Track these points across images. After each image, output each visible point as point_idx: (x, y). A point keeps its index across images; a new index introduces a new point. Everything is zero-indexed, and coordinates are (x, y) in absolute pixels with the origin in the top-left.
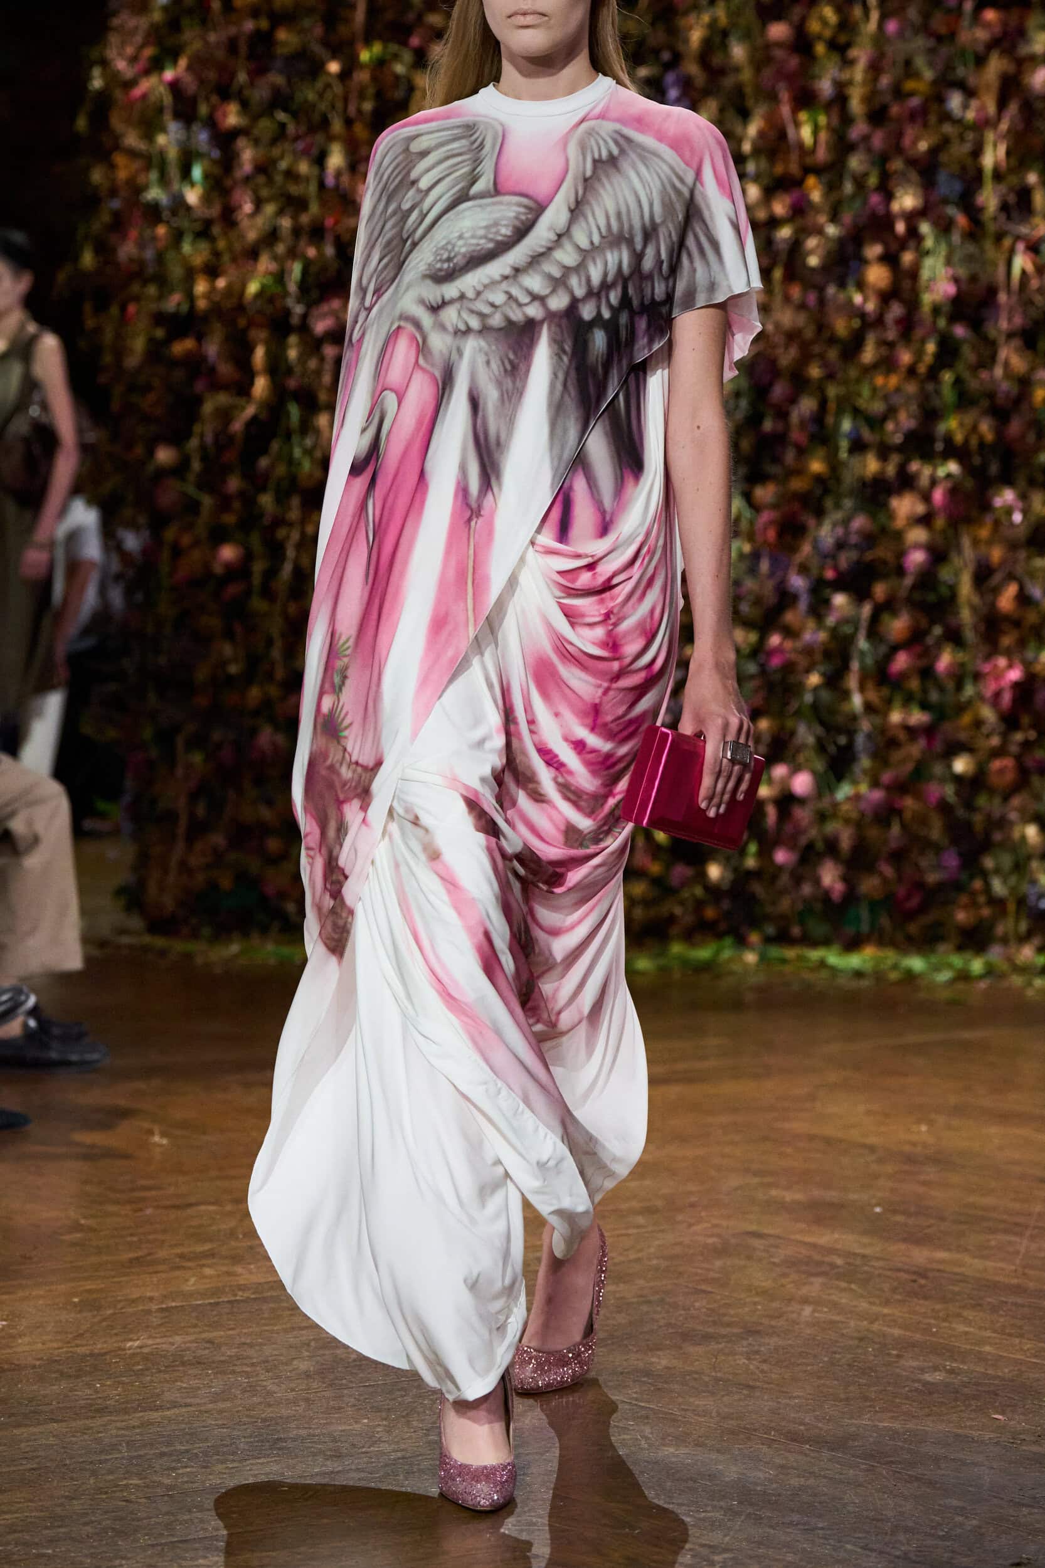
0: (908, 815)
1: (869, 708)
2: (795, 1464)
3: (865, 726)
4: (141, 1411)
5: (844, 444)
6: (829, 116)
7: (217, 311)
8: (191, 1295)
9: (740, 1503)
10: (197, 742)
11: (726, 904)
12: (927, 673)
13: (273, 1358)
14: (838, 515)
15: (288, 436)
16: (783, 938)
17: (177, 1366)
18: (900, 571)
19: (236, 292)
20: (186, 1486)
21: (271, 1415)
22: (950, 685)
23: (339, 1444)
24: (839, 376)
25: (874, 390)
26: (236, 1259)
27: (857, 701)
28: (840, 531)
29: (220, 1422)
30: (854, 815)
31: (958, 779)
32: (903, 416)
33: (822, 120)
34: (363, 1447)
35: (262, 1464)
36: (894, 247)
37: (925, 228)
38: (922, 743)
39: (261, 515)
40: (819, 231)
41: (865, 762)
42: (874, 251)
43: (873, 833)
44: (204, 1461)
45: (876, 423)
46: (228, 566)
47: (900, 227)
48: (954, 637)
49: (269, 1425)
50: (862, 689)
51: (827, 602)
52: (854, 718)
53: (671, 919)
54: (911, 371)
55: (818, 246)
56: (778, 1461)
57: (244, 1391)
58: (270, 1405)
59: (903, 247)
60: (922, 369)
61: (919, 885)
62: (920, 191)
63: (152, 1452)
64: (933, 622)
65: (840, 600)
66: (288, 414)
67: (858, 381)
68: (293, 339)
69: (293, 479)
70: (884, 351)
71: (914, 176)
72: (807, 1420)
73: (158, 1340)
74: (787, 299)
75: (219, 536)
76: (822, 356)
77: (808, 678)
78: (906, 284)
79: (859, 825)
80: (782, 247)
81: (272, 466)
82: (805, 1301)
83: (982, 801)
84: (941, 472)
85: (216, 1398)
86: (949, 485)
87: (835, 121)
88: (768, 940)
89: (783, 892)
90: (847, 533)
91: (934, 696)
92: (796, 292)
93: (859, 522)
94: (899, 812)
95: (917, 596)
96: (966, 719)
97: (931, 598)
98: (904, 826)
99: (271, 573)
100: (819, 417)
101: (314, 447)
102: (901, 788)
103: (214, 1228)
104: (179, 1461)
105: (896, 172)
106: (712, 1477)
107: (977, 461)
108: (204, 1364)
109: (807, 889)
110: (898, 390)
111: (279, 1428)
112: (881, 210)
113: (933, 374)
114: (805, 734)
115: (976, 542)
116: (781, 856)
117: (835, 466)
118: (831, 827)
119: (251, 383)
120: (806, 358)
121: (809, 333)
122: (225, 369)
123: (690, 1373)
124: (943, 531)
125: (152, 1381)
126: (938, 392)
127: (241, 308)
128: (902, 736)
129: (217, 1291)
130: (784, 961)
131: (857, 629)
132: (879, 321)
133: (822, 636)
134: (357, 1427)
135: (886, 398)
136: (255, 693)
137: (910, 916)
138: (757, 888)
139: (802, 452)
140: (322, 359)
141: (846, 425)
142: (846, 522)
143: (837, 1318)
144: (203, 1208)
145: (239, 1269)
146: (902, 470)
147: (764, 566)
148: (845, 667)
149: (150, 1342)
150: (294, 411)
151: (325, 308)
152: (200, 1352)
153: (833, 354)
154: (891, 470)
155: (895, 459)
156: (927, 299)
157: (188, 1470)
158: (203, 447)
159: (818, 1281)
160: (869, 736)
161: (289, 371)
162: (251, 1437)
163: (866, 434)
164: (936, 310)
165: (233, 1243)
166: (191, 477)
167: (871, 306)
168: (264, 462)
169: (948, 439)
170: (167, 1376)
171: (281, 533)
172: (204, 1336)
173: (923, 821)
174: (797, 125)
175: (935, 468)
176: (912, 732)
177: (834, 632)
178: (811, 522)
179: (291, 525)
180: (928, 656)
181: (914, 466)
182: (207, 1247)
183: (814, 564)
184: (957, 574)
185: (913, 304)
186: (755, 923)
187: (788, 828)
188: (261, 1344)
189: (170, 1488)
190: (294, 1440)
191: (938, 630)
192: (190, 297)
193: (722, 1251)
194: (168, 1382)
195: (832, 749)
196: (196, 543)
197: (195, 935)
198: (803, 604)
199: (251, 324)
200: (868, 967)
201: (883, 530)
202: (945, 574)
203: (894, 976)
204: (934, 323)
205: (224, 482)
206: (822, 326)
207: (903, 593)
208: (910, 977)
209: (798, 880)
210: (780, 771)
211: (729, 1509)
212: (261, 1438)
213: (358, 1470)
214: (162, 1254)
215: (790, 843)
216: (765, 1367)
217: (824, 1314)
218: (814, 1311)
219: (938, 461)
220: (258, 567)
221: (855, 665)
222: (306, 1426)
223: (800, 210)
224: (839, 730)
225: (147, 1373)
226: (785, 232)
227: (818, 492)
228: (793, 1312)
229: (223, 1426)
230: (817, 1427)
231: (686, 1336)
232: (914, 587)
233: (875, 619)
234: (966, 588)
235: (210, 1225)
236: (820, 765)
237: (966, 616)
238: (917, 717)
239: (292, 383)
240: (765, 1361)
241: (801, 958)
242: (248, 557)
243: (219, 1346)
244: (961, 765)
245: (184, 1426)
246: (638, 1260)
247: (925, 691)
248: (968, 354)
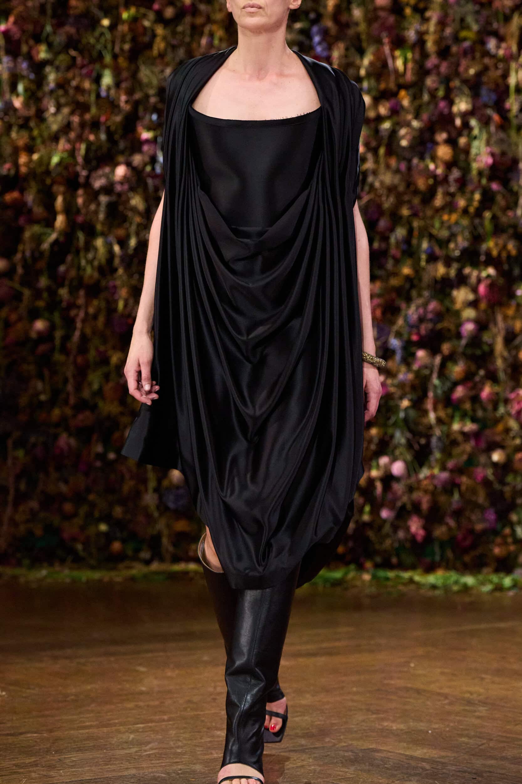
0: (463, 488)
1: (439, 421)
3: (437, 432)
5: (424, 257)
6: (413, 53)
7: (32, 174)
10: (21, 443)
11: (351, 544)
12: (475, 399)
14: (420, 301)
15: (78, 252)
16: (387, 565)
18: (459, 336)
19: (45, 162)
22: (490, 407)
24: (421, 214)
25: (442, 223)
26: (51, 767)
27: (432, 416)
28: (421, 311)
30: (431, 488)
31: (495, 465)
32: (460, 239)
33: (409, 55)
36: (454, 134)
37: (473, 122)
38: (472, 443)
39: (61, 301)
40: (408, 124)
41: (437, 455)
42: (442, 136)
43: (442, 499)
45: (443, 243)
46: (39, 333)
47: (458, 122)
48: (492, 377)
50: (435, 409)
51: (413, 355)
52: (430, 427)
54: (465, 211)
55: (407, 134)
59: (460, 134)
60: (472, 210)
61: (471, 531)
62: (469, 100)
64: (479, 368)
65: (421, 353)
66: (78, 239)
67: (432, 218)
68: (80, 192)
69: (80, 279)
70: (448, 199)
71: (466, 90)
74: (388, 166)
75: (34, 315)
76: (409, 202)
77: (402, 403)
78: (462, 157)
79: (433, 494)
80: (385, 134)
81: (67, 271)
83: (510, 478)
84: (484, 274)
86: (489, 282)
87: (417, 56)
88: (377, 566)
89: (387, 536)
90: (426, 312)
91: (480, 413)
92: (393, 162)
93: (433, 305)
94: (458, 486)
95: (469, 351)
96: (500, 427)
97: (478, 352)
98: (461, 495)
99: (66, 338)
100: (408, 240)
101: (94, 258)
102: (459, 470)
103: (37, 747)
105: (455, 87)
107: (506, 267)
109: (401, 534)
110: (457, 223)
112: (446, 111)
113: (479, 213)
114: (400, 437)
115: (505, 318)
116: (385, 514)
117: (417, 270)
119: (55, 219)
120: (399, 203)
121: (401, 188)
122: (38, 210)
124: (485, 311)
126: (482, 225)
127: (48, 172)
128: (460, 438)
130: (387, 579)
131: (432, 372)
132: (445, 180)
133: (410, 376)
135: (449, 228)
136: (56, 412)
137: (466, 551)
138: (370, 534)
139: (397, 262)
140: (99, 204)
141: (425, 245)
142: (425, 305)
144: (29, 735)
145: (52, 773)
146: (459, 272)
148: (425, 395)
150: (81, 237)
151: (100, 172)
153: (416, 201)
154: (453, 273)
155: (455, 266)
156: (475, 166)
158: (24, 259)
160: (439, 439)
161: (78, 211)
163: (437, 250)
164: (480, 173)
165: (48, 757)
166: (17, 278)
167: (440, 171)
168: (62, 268)
169: (488, 254)
171: (73, 313)
173: (474, 491)
174: (394, 58)
175: (480, 272)
176: (466, 436)
177: (417, 374)
178: (403, 305)
179: (79, 307)
180: (476, 388)
181: (467, 270)
182: (33, 759)
183: (405, 332)
184: (494, 337)
185: (466, 170)
186: (370, 555)
187: (390, 496)
191: (482, 372)
192: (16, 165)
193: (356, 760)
195: (416, 447)
196: (20, 319)
197: (19, 564)
198: (398, 357)
199: (54, 182)
200: (440, 583)
201: (448, 310)
202: (486, 337)
203: (455, 588)
204: (479, 181)
205: (38, 281)
206: (409, 184)
207: (460, 350)
208: (466, 589)
209: (395, 528)
210: (384, 460)
214: (6, 764)
215: (391, 505)
219: (482, 267)
220: (58, 334)
221: (431, 394)
223: (395, 111)
224: (421, 435)
226: (386, 125)
227: (407, 286)
232: (467, 345)
233: (443, 366)
234: (499, 346)
235: (34, 746)
236: (409, 457)
237: (499, 363)
238: (469, 427)
239: (80, 219)
241: (398, 577)
242: (52, 327)
244: (496, 457)
247: (474, 410)
248: (500, 201)
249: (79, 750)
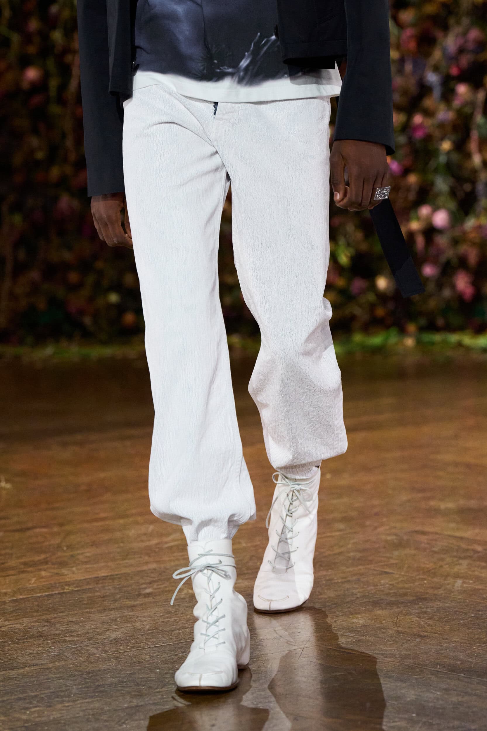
2: (455, 688)
3: (484, 177)
4: (3, 671)
8: (33, 590)
9: (418, 715)
10: (17, 207)
11: (391, 306)
13: (92, 630)
14: (459, 30)
16: (431, 327)
17: (26, 639)
20: (38, 720)
21: (93, 669)
23: (140, 687)
26: (63, 564)
27: (477, 159)
28: (460, 41)
29: (58, 676)
30: (477, 240)
34: (157, 688)
35: (88, 702)
39: (54, 47)
41: (485, 201)
44: (48, 702)
46: (32, 83)
49: (92, 676)
50: (480, 150)
51: (453, 91)
52: (475, 171)
53: (353, 318)
56: (443, 686)
57: (73, 653)
58: (91, 663)
63: (13, 697)
65: (462, 89)
72: (461, 657)
73: (12, 622)
75: (25, 62)
77: (441, 145)
79: (482, 247)
81: (60, 11)
82: (457, 576)
85: (54, 659)
88: (422, 329)
89: (430, 295)
90: (466, 42)
93: (474, 34)
99: (63, 87)
103: (47, 543)
104: (31, 703)
106: (398, 698)
108: (45, 636)
109: (447, 293)
111: (98, 677)
114: (442, 184)
116: (428, 270)
118: (463, 249)
123: (380, 629)
125: (9, 650)
129: (51, 587)
130: (433, 343)
131: (475, 109)
133: (451, 115)
134: (153, 675)
136: (55, 172)
142: (465, 34)
143: (480, 587)
144: (37, 530)
145: (64, 571)
147: (409, 67)
148: (467, 136)
149: (7, 623)
152: (41, 629)
157: (38, 709)
159: (465, 563)
162: (79, 685)
165: (60, 554)
166: (3, 20)
168: (54, 9)
170: (19, 646)
171: (69, 58)
172: (44, 617)
177: (459, 112)
178: (440, 35)
179: (74, 52)
182: (43, 556)
183: (443, 64)
186: (412, 317)
187: (432, 251)
188: (82, 622)
189: (26, 721)
190: (110, 685)
193: (400, 545)
194: (20, 650)
195: (461, 194)
196: (9, 68)
197: (21, 342)
198: (437, 93)
205: (27, 24)
209: (440, 286)
210: (425, 211)
211: (411, 720)
212: (88, 685)
213: (154, 704)
214: (12, 563)
215: (435, 261)
216: (431, 622)
217: (470, 584)
218: (464, 583)
220: (54, 83)
221: (475, 135)
222: (117, 675)
224: (465, 181)
225: (6, 644)
227: (444, 14)
228: (448, 584)
229: (59, 678)
230: (468, 661)
231: (376, 604)
235: (43, 542)
236: (452, 205)
240: (430, 619)
241: (444, 341)
242: (46, 76)
243: (55, 624)
245: (34, 679)
246: (340, 553)
249: (94, 544)
